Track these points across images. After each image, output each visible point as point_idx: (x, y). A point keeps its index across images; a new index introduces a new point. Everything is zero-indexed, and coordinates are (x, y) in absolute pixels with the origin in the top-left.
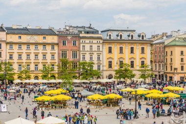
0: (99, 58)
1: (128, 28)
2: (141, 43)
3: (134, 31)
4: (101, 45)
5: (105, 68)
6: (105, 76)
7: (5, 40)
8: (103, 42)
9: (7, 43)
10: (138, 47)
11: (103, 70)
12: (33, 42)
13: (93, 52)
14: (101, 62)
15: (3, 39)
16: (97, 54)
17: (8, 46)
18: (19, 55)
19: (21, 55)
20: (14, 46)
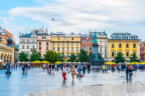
0: (106, 51)
1: (127, 32)
2: (133, 41)
3: (130, 34)
4: (107, 43)
5: (109, 56)
6: (109, 61)
7: (51, 40)
8: (108, 41)
9: (51, 42)
10: (131, 44)
11: (108, 58)
12: (66, 41)
13: (102, 47)
14: (107, 53)
15: (49, 40)
16: (105, 48)
17: (52, 43)
18: (58, 49)
19: (59, 48)
20: (55, 43)
